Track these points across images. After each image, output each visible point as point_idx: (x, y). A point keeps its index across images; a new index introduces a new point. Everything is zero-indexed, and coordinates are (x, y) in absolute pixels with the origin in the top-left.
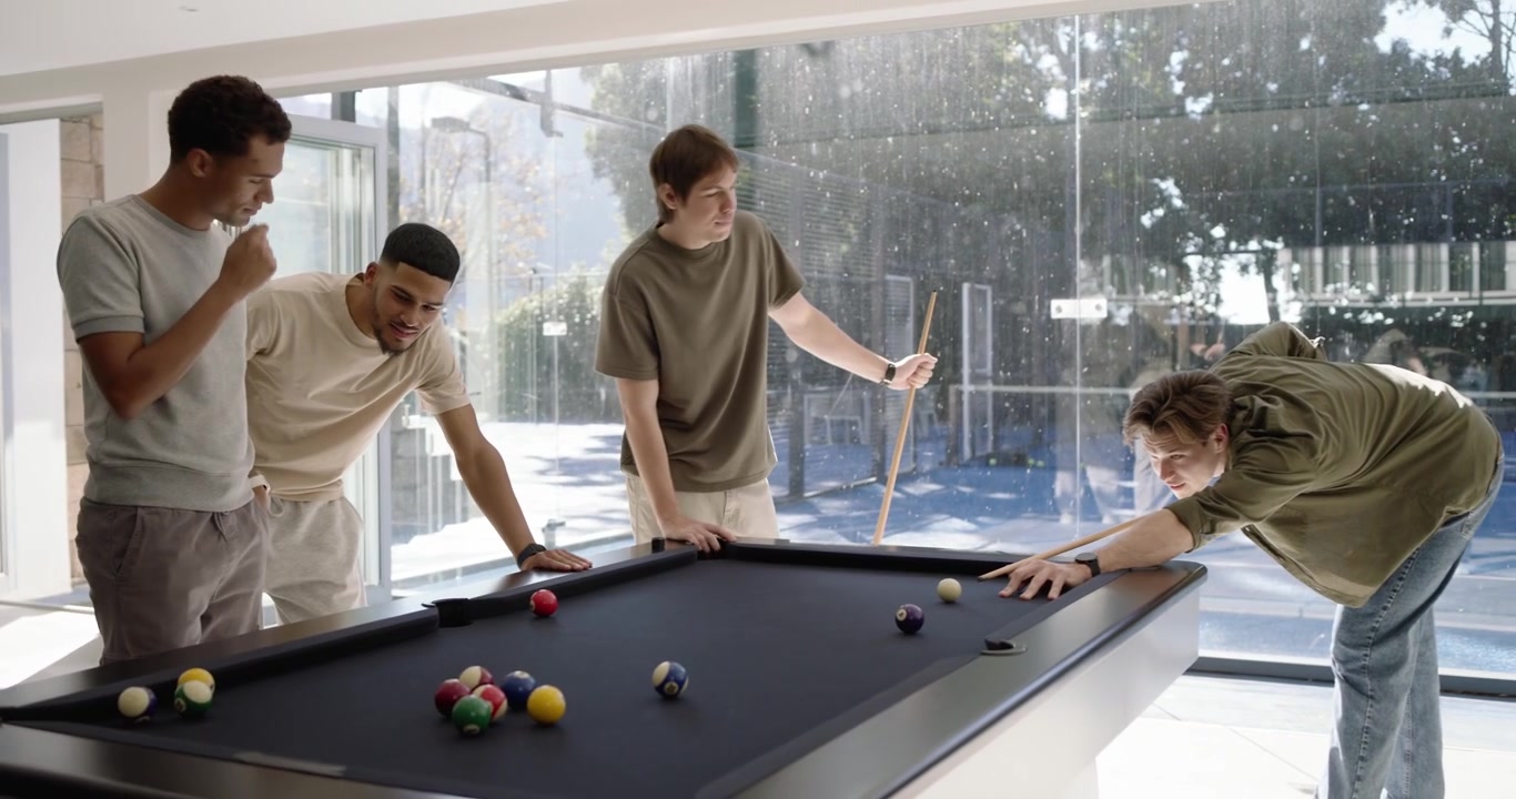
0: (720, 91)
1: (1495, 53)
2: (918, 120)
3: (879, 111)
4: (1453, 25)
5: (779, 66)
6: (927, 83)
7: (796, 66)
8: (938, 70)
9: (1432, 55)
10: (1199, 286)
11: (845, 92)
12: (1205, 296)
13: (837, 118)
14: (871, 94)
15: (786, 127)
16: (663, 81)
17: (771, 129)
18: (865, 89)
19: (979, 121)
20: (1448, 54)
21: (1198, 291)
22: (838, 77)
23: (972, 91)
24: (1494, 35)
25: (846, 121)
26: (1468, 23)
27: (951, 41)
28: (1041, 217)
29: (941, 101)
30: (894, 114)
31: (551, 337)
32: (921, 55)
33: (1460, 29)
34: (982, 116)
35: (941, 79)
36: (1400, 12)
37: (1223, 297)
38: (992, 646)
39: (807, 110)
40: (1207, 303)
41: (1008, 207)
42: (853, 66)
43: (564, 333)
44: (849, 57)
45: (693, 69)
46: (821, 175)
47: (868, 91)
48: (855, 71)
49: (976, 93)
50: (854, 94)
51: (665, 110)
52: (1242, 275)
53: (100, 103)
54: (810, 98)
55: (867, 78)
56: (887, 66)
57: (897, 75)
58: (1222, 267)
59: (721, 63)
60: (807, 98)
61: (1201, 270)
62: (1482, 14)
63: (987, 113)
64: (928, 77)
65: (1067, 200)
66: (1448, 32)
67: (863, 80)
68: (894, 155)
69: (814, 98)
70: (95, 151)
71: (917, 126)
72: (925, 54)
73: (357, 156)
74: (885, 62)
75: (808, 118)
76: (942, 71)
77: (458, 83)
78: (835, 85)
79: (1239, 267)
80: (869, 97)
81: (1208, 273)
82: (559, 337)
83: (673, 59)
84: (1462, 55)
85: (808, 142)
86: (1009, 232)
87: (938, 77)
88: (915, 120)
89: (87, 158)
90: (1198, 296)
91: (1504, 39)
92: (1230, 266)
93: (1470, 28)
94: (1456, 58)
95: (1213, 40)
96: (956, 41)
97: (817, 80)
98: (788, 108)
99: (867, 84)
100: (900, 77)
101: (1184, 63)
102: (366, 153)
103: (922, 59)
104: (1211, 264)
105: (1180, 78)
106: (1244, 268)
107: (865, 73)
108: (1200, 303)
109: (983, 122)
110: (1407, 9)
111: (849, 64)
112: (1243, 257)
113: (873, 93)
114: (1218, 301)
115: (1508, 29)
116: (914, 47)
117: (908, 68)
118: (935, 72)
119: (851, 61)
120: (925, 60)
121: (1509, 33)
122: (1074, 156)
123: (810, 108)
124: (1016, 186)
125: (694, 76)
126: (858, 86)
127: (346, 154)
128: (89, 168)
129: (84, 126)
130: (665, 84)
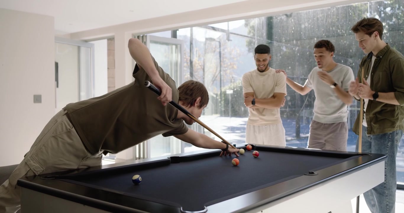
2: (323, 33)
3: (312, 31)
5: (285, 20)
6: (326, 23)
8: (329, 19)
11: (303, 26)
13: (301, 33)
14: (310, 27)
15: (287, 36)
16: (254, 25)
17: (283, 37)
18: (308, 25)
19: (340, 33)
22: (301, 22)
23: (339, 25)
25: (303, 34)
27: (333, 11)
28: (358, 60)
29: (330, 28)
30: (316, 32)
31: (229, 94)
32: (324, 15)
34: (341, 31)
35: (330, 22)
38: (310, 173)
39: (293, 32)
41: (349, 57)
42: (305, 19)
43: (232, 93)
45: (262, 22)
46: (296, 49)
47: (309, 26)
48: (306, 21)
49: (340, 25)
50: (305, 27)
51: (255, 33)
53: (114, 35)
54: (294, 28)
56: (315, 19)
60: (292, 28)
63: (343, 31)
64: (326, 21)
67: (308, 23)
69: (295, 28)
71: (323, 35)
72: (325, 15)
73: (177, 47)
74: (314, 18)
75: (293, 34)
77: (202, 27)
78: (300, 25)
80: (310, 28)
82: (231, 94)
83: (257, 19)
85: (293, 41)
86: (349, 64)
87: (329, 21)
88: (322, 33)
89: (114, 49)
96: (334, 11)
97: (295, 23)
98: (287, 31)
99: (309, 24)
100: (318, 22)
102: (179, 46)
103: (324, 16)
107: (309, 21)
109: (342, 34)
111: (304, 19)
113: (311, 26)
116: (322, 13)
117: (321, 19)
118: (328, 20)
119: (305, 18)
120: (325, 17)
124: (351, 51)
125: (263, 24)
126: (307, 25)
127: (174, 47)
129: (113, 41)
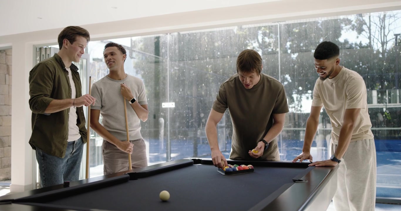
0: (182, 44)
1: (370, 43)
3: (225, 49)
4: (359, 36)
5: (198, 37)
6: (238, 42)
7: (203, 38)
8: (241, 38)
9: (354, 43)
10: (296, 102)
11: (216, 44)
12: (298, 105)
13: (214, 51)
15: (200, 54)
16: (167, 41)
17: (196, 54)
18: (222, 43)
20: (358, 43)
21: (296, 104)
22: (214, 40)
24: (370, 38)
26: (363, 35)
29: (242, 47)
30: (229, 50)
33: (361, 36)
36: (345, 32)
37: (302, 105)
39: (206, 49)
40: (298, 107)
44: (217, 35)
45: (175, 38)
46: (210, 67)
47: (222, 44)
48: (219, 39)
51: (167, 49)
52: (307, 100)
53: (12, 46)
54: (207, 46)
55: (222, 41)
56: (228, 37)
57: (230, 39)
58: (302, 97)
59: (182, 37)
60: (206, 46)
61: (297, 98)
62: (366, 32)
64: (239, 40)
65: (277, 72)
66: (358, 37)
67: (221, 41)
68: (230, 61)
69: (208, 46)
70: (7, 61)
74: (227, 36)
76: (242, 39)
78: (213, 43)
79: (306, 98)
81: (299, 99)
83: (169, 35)
84: (362, 43)
85: (206, 58)
87: (241, 40)
88: (235, 52)
89: (5, 63)
90: (296, 105)
91: (372, 39)
92: (304, 97)
93: (363, 36)
94: (361, 44)
95: (315, 30)
97: (208, 41)
98: (201, 49)
99: (222, 42)
100: (231, 40)
101: (290, 45)
102: (84, 61)
104: (299, 97)
105: (289, 49)
106: (308, 98)
107: (222, 39)
108: (296, 107)
110: (347, 31)
111: (217, 37)
112: (307, 95)
113: (224, 45)
114: (301, 106)
115: (373, 36)
117: (233, 38)
119: (218, 36)
120: (238, 36)
121: (373, 37)
122: (278, 61)
123: (207, 49)
125: (175, 40)
128: (5, 66)
129: (4, 54)
130: (167, 43)
